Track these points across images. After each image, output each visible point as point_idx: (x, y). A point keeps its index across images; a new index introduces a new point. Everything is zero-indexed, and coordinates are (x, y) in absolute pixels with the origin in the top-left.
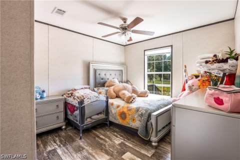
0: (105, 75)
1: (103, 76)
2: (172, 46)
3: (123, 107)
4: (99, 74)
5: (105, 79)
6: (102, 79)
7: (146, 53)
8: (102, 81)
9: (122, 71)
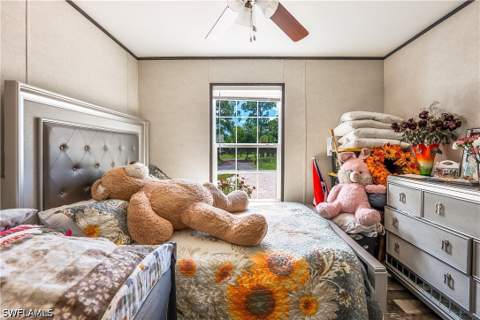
0: (87, 148)
1: (76, 152)
2: (283, 85)
3: (248, 270)
4: (64, 147)
5: (88, 166)
6: (77, 167)
7: (217, 92)
8: (76, 173)
9: (134, 136)
